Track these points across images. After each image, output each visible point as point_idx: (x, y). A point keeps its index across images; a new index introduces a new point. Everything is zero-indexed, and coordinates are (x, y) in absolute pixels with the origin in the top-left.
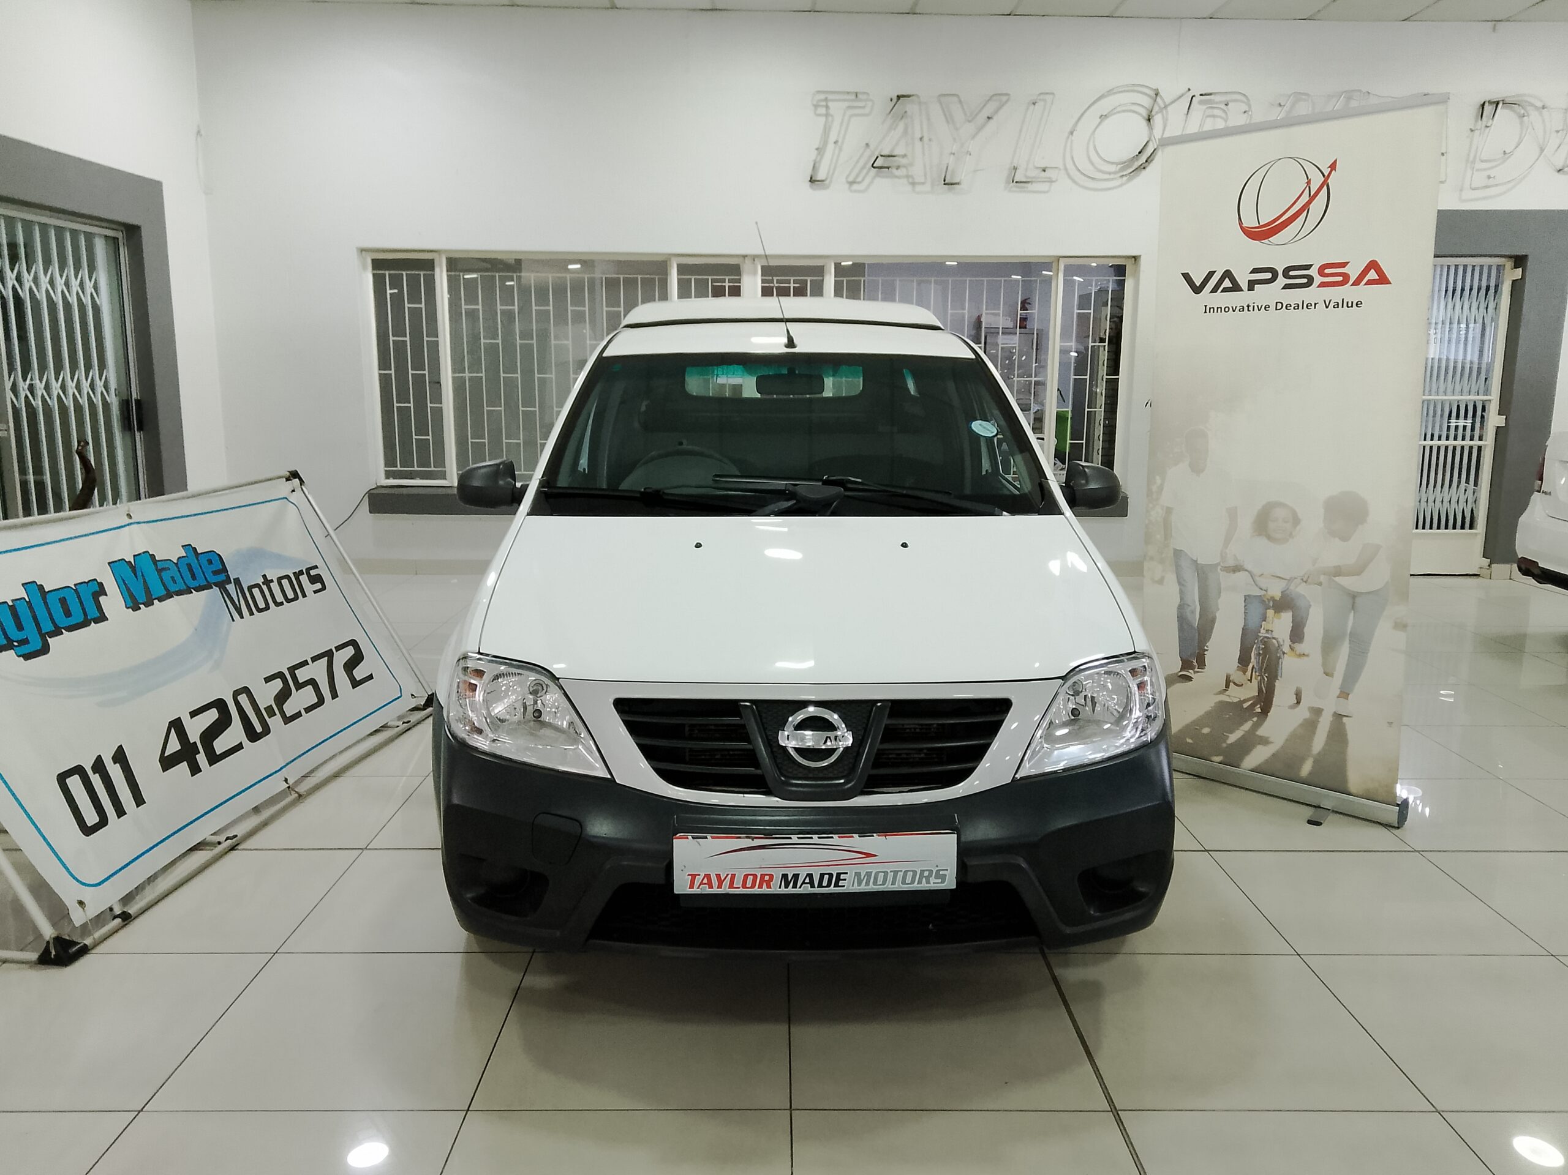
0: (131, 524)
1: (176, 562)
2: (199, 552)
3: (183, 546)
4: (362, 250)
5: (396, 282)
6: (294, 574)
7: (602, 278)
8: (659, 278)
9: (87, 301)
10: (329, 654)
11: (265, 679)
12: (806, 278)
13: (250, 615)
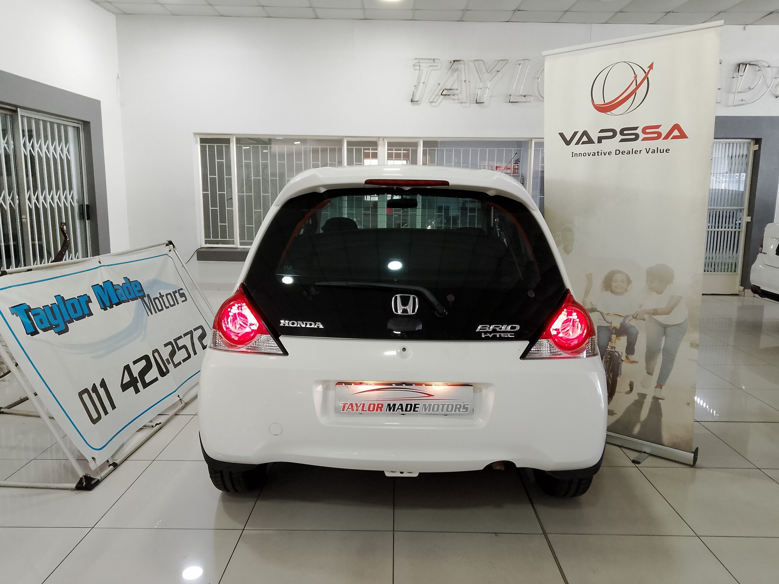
0: (100, 266)
1: (121, 286)
2: (131, 281)
3: (124, 278)
4: (195, 134)
5: (211, 149)
6: (173, 292)
7: (310, 148)
8: (338, 148)
9: (64, 157)
10: (191, 333)
11: (164, 345)
12: (409, 148)
13: (156, 313)
